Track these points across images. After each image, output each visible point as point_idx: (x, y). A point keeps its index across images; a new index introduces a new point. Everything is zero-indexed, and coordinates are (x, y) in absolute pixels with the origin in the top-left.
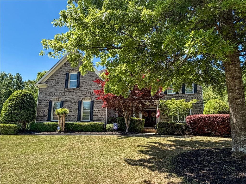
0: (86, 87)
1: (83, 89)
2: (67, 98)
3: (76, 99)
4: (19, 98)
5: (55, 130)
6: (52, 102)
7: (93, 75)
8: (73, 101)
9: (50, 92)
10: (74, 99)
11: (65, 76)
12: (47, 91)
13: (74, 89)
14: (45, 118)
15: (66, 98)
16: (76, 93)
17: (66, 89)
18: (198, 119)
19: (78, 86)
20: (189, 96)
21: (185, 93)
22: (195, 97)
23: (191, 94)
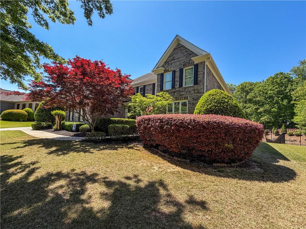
20: (187, 90)
21: (182, 87)
22: (194, 90)
23: (189, 87)
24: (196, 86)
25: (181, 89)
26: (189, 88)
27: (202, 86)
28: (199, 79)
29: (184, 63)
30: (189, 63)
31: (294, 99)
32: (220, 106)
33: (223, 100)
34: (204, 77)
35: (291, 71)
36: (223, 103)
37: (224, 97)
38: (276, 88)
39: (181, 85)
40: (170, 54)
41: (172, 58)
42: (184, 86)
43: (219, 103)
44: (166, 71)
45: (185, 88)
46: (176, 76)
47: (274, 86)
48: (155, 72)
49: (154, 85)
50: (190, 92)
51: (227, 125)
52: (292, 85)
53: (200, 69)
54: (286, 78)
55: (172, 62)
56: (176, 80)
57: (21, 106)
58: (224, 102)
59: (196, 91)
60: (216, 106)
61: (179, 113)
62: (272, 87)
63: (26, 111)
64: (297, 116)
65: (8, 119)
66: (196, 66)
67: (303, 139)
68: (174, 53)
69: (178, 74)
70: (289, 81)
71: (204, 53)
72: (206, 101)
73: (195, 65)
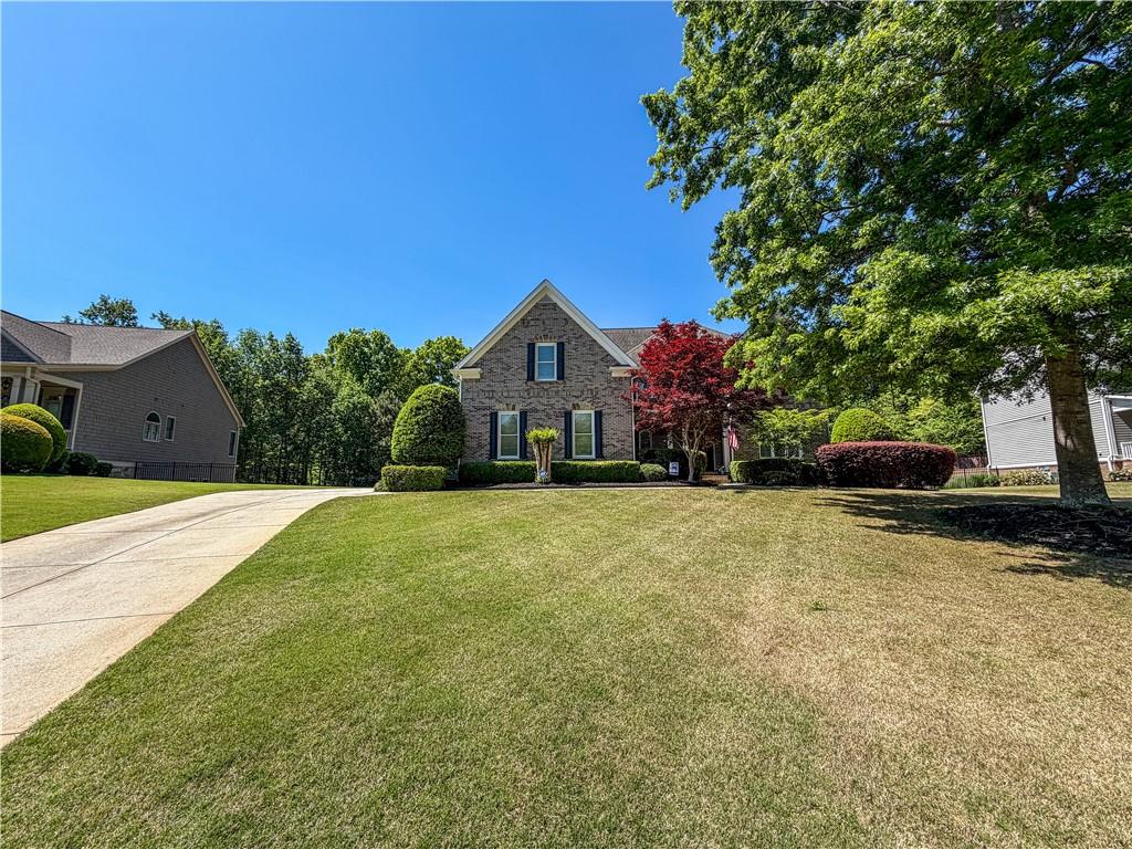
0: (581, 379)
1: (573, 383)
2: (534, 402)
3: (558, 406)
4: (437, 403)
5: (532, 480)
6: (496, 414)
7: (597, 349)
8: (551, 412)
9: (489, 389)
10: (552, 406)
11: (526, 349)
12: (482, 386)
13: (550, 383)
14: (483, 451)
15: (533, 405)
16: (557, 392)
17: (530, 383)
18: (848, 452)
19: (561, 376)
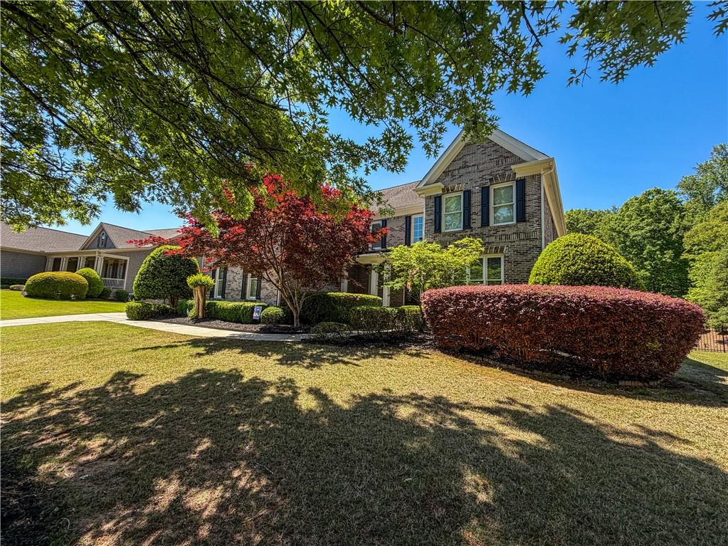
20: (501, 233)
21: (488, 225)
22: (518, 234)
23: (507, 226)
24: (522, 226)
25: (486, 230)
26: (507, 229)
27: (535, 225)
28: (528, 210)
29: (490, 174)
30: (503, 176)
31: (687, 247)
32: (596, 268)
33: (600, 256)
34: (540, 206)
35: (678, 187)
36: (602, 263)
37: (602, 251)
38: (647, 225)
39: (485, 222)
40: (457, 156)
41: (460, 163)
42: (492, 223)
43: (593, 263)
44: (446, 190)
45: (497, 229)
46: (472, 202)
47: (643, 220)
48: (419, 193)
49: (408, 219)
50: (508, 237)
51: (651, 307)
52: (682, 218)
53: (530, 189)
54: (666, 202)
55: (462, 171)
56: (473, 210)
57: (64, 264)
58: (604, 261)
59: (522, 236)
60: (587, 270)
61: (482, 282)
62: (638, 221)
63: (84, 276)
64: (696, 287)
65: (44, 294)
66: (521, 183)
67: (712, 340)
68: (465, 152)
69: (476, 199)
70: (674, 208)
71: (541, 158)
72: (562, 258)
73: (517, 181)
